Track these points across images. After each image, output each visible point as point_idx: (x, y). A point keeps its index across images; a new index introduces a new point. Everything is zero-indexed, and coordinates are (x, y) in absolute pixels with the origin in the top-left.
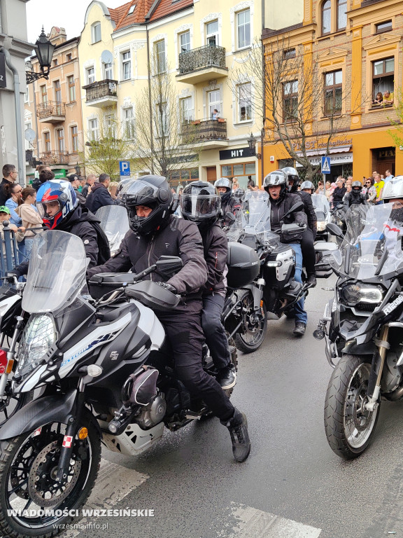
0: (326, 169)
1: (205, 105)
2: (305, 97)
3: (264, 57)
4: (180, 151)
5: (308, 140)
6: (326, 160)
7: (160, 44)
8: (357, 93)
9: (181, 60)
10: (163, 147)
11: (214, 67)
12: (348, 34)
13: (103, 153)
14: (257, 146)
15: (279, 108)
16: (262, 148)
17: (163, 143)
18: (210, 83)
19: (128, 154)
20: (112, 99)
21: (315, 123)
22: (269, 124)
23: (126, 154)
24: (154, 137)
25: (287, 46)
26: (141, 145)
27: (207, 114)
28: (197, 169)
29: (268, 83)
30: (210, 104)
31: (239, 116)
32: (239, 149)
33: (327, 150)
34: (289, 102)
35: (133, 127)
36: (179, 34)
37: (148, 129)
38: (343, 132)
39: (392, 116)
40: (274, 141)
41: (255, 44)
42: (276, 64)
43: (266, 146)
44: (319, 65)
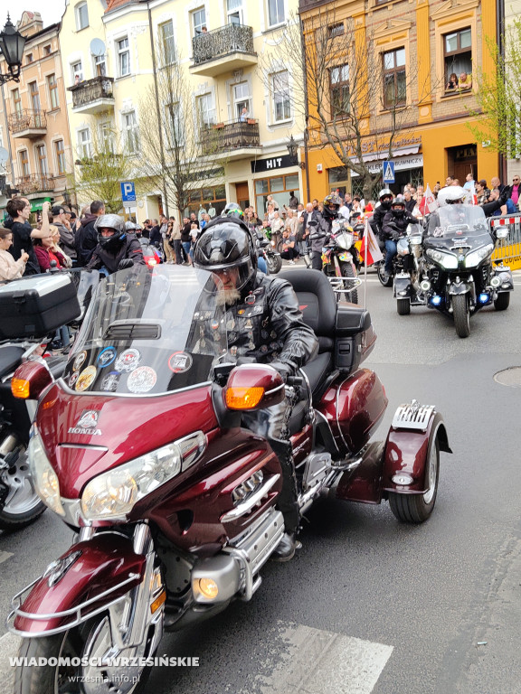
0: (389, 177)
2: (358, 86)
3: (303, 37)
4: (200, 165)
5: (364, 141)
6: (389, 166)
7: (166, 26)
8: (424, 76)
9: (195, 47)
10: (177, 161)
11: (239, 52)
13: (99, 173)
14: (300, 152)
15: (325, 101)
16: (306, 154)
17: (177, 155)
18: (235, 74)
19: (132, 173)
20: (108, 102)
21: (373, 118)
22: (313, 123)
23: (129, 173)
24: (164, 149)
25: (332, 20)
26: (148, 160)
27: (233, 115)
28: (223, 186)
29: (309, 70)
31: (274, 116)
32: (276, 158)
33: (390, 152)
34: (338, 93)
35: (136, 137)
36: (190, 12)
37: (156, 139)
38: (409, 128)
39: (471, 104)
40: (321, 144)
41: (291, 21)
42: (319, 44)
43: (310, 152)
44: (374, 43)
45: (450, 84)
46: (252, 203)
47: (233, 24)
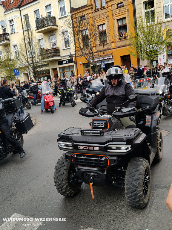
0: (103, 66)
1: (49, 42)
2: (91, 37)
3: (72, 21)
4: (41, 63)
5: (95, 54)
6: (103, 63)
7: (26, 16)
8: (113, 33)
9: (36, 23)
10: (33, 62)
11: (51, 25)
12: (106, 9)
13: (6, 66)
14: (74, 58)
15: (81, 42)
17: (33, 60)
18: (50, 33)
19: (18, 66)
20: (8, 42)
21: (97, 47)
22: (77, 49)
24: (28, 58)
25: (82, 15)
26: (23, 61)
27: (51, 46)
28: (49, 70)
29: (75, 31)
30: (52, 41)
31: (64, 46)
32: (66, 60)
33: (103, 58)
34: (85, 38)
35: (18, 53)
36: (34, 11)
37: (25, 54)
38: (109, 50)
39: (127, 42)
40: (81, 56)
41: (68, 15)
42: (78, 23)
43: (77, 58)
44: (96, 22)
45: (120, 36)
46: (59, 75)
47: (49, 16)
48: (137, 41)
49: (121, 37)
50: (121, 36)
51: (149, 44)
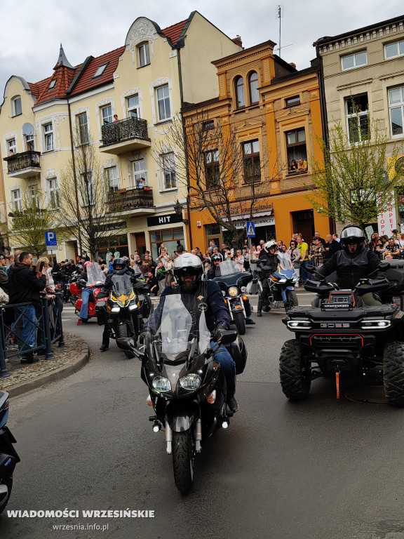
0: (251, 232)
1: (130, 174)
2: (227, 166)
3: (184, 129)
4: (108, 219)
5: (232, 205)
6: (250, 225)
7: (82, 117)
8: (274, 161)
9: (104, 132)
10: (90, 216)
11: (137, 138)
12: (262, 107)
13: (27, 223)
14: (183, 212)
15: (202, 177)
16: (189, 214)
17: (90, 213)
18: (134, 154)
19: (54, 223)
20: (36, 170)
21: (237, 190)
22: (193, 191)
23: (52, 224)
24: (79, 207)
25: (206, 118)
26: (67, 215)
27: (133, 183)
28: (126, 235)
29: (190, 153)
30: (135, 173)
31: (164, 186)
32: (166, 216)
33: (251, 214)
34: (212, 170)
35: (58, 196)
36: (100, 107)
37: (73, 199)
38: (264, 197)
39: (308, 181)
40: (200, 207)
41: (176, 118)
42: (197, 135)
43: (192, 212)
44: (237, 135)
45: (292, 167)
46: (148, 249)
47: (133, 117)
48: (329, 180)
49: (292, 169)
50: (294, 167)
51: (359, 186)
